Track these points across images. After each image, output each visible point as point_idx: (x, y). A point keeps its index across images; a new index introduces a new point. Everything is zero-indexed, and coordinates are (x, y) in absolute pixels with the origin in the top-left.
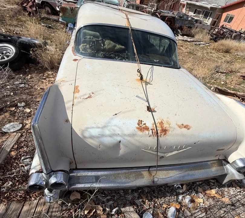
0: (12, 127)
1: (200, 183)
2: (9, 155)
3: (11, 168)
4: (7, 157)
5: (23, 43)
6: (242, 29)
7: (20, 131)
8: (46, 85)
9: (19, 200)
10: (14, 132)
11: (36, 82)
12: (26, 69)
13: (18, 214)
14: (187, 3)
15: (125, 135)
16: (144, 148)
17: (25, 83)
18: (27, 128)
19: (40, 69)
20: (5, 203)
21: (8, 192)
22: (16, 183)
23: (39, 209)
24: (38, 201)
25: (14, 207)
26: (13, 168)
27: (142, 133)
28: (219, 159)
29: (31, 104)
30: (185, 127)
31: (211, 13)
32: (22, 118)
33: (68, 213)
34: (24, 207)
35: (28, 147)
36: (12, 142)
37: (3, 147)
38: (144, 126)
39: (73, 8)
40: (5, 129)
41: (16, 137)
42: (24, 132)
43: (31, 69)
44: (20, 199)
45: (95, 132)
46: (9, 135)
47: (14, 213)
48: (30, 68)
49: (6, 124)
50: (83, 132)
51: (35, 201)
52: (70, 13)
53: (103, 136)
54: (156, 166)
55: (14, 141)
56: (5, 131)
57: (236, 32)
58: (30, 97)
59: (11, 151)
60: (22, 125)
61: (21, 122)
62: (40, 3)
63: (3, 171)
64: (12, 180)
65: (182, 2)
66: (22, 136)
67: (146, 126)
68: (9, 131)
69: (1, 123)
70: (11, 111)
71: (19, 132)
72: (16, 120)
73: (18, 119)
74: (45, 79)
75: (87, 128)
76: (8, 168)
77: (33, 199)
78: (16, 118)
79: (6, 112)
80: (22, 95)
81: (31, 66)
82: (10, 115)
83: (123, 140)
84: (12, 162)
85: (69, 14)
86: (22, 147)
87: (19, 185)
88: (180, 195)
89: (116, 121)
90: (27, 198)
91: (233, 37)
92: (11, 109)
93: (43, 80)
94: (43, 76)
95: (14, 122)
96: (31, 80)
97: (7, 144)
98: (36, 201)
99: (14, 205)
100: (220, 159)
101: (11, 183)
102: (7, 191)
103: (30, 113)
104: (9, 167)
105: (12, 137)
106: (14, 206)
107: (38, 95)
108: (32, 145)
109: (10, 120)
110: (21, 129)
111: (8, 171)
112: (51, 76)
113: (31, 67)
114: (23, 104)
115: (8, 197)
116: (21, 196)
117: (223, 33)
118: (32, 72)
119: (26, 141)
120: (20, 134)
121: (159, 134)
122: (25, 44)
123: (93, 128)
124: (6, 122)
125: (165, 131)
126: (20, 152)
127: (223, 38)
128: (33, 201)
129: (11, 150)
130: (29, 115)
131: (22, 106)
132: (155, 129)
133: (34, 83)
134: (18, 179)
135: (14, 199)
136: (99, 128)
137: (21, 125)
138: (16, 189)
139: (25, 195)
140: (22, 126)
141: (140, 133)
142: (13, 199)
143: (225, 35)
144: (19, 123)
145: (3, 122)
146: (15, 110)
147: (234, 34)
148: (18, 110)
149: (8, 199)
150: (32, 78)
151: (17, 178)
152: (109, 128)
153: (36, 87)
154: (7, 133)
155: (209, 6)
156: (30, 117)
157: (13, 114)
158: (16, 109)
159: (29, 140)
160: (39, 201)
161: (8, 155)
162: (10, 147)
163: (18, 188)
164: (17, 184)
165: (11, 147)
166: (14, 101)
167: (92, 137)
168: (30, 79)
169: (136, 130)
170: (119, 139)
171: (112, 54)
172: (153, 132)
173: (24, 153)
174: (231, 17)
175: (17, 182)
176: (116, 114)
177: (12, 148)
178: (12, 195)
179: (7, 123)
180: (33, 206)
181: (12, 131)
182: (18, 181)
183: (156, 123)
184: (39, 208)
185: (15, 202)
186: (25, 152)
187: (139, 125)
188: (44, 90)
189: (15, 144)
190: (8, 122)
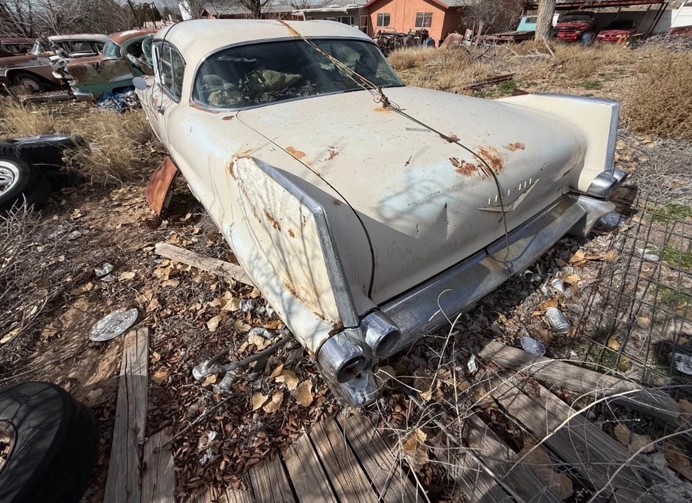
0: (114, 323)
1: (553, 250)
2: (153, 382)
3: (183, 406)
4: (152, 389)
5: (31, 148)
6: (410, 30)
7: (140, 324)
8: (131, 215)
9: (264, 459)
10: (127, 332)
11: (101, 218)
12: (61, 201)
13: (288, 488)
14: (305, 13)
15: (449, 190)
16: (483, 206)
17: (77, 229)
18: (154, 310)
19: (92, 192)
20: (236, 484)
21: (222, 458)
22: (224, 427)
23: (323, 449)
24: (309, 435)
25: (264, 478)
26: (186, 403)
27: (470, 177)
28: (563, 195)
29: (126, 261)
30: (517, 147)
31: (353, 18)
32: (124, 296)
33: (392, 419)
34: (289, 464)
35: (185, 347)
36: (139, 354)
37: (122, 373)
38: (464, 164)
39: (98, 63)
40: (98, 335)
41: (141, 338)
42: (153, 321)
43: (72, 198)
44: (265, 452)
45: (399, 204)
46: (117, 343)
47: (278, 490)
48: (68, 197)
49: (92, 325)
50: (378, 210)
51: (302, 439)
52: (96, 74)
53: (416, 205)
54: (505, 235)
55: (144, 349)
56: (103, 339)
57: (406, 36)
58: (111, 249)
59: (150, 373)
60: (136, 309)
61: (129, 304)
62: (5, 75)
63: (167, 422)
64: (210, 426)
65: (296, 14)
66: (152, 331)
67: (468, 164)
68: (112, 336)
69: (77, 327)
70: (87, 293)
71: (141, 327)
72: (111, 305)
73: (115, 302)
74: (119, 205)
75: (382, 202)
76: (174, 410)
77: (293, 436)
78: (109, 303)
79: (75, 299)
80: (87, 252)
81: (68, 192)
82: (90, 301)
83: (450, 200)
84: (172, 393)
85: (94, 77)
86: (172, 352)
87: (234, 427)
88: (540, 284)
89: (418, 173)
90: (280, 442)
91: (405, 44)
92: (83, 288)
93: (117, 209)
94: (111, 201)
95: (109, 313)
96: (86, 218)
97: (129, 362)
98: (304, 439)
99: (260, 476)
100: (564, 193)
101: (212, 435)
102: (218, 456)
103: (136, 278)
104: (177, 406)
105: (131, 342)
106: (261, 478)
107: (126, 239)
108: (191, 337)
109: (96, 311)
110: (140, 318)
111: (179, 415)
112: (130, 196)
113: (69, 195)
114: (108, 268)
115: (233, 466)
116: (262, 448)
117: (388, 41)
118: (77, 203)
119: (173, 337)
120: (146, 330)
121: (493, 170)
122: (36, 149)
123: (390, 197)
124: (88, 321)
125: (497, 162)
126: (173, 364)
127: (392, 49)
128: (298, 442)
129: (149, 371)
130: (138, 284)
131: (108, 272)
132: (483, 164)
133: (98, 222)
134: (222, 418)
135: (252, 461)
136: (399, 194)
137: (134, 312)
138: (237, 438)
139: (270, 439)
140: (139, 311)
141: (467, 179)
142: (246, 465)
143: (393, 44)
144: (125, 309)
145: (81, 324)
146: (96, 287)
147: (405, 39)
148: (103, 283)
149: (235, 470)
150: (85, 214)
151: (218, 416)
152: (417, 187)
153: (108, 226)
154: (111, 340)
155: (344, 9)
156: (144, 285)
157: (96, 297)
158: (94, 284)
159: (177, 331)
160: (311, 434)
161: (151, 385)
162: (142, 365)
163: (239, 435)
164: (229, 428)
165: (146, 363)
166: (80, 271)
167: (400, 215)
168: (81, 217)
169: (459, 174)
170: (443, 200)
171: (287, 91)
172: (483, 170)
173: (185, 362)
174: (385, 17)
175: (225, 424)
176: (408, 163)
177: (150, 364)
178: (237, 458)
179: (92, 322)
180: (306, 449)
181: (119, 330)
182: (226, 421)
183: (477, 154)
184: (323, 446)
185: (257, 468)
186: (188, 359)
187: (457, 166)
188: (132, 226)
189: (150, 353)
190: (94, 320)
